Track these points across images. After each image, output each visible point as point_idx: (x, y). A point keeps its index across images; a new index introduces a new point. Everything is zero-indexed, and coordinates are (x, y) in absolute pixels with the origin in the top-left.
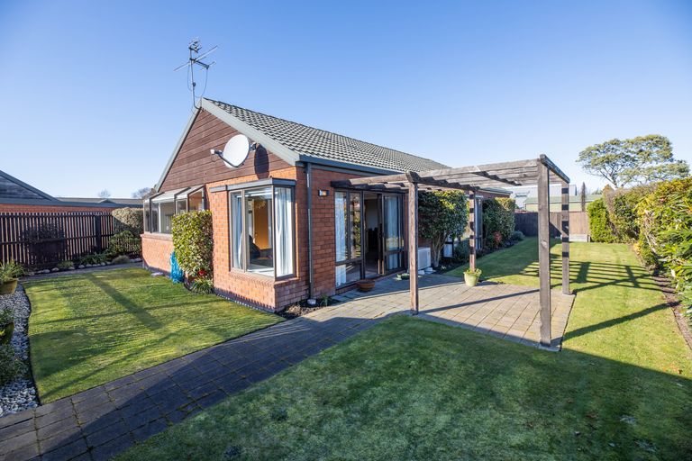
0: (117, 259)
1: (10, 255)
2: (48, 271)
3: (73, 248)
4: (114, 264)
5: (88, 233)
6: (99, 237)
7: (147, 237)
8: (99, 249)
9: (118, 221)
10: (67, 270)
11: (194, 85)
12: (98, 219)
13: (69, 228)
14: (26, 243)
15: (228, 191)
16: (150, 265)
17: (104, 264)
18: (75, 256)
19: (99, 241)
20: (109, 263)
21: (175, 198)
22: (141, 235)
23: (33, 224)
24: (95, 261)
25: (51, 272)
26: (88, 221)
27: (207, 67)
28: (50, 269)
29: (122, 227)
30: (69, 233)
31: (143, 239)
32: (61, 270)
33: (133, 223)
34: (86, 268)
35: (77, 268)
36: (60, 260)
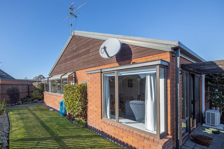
0: (34, 101)
1: (4, 98)
2: (14, 104)
3: (22, 96)
4: (34, 103)
5: (26, 91)
6: (29, 92)
7: (46, 94)
8: (29, 97)
9: (35, 87)
10: (20, 104)
11: (71, 25)
12: (29, 86)
13: (21, 89)
14: (8, 94)
15: (101, 72)
16: (47, 105)
17: (31, 102)
18: (22, 99)
19: (29, 94)
20: (32, 102)
21: (61, 77)
22: (44, 93)
23: (10, 87)
24: (28, 101)
25: (15, 105)
26: (26, 86)
27: (76, 17)
28: (15, 103)
29: (36, 89)
30: (20, 91)
31: (44, 94)
32: (18, 104)
33: (40, 88)
34: (25, 104)
35: (23, 104)
36: (17, 100)
